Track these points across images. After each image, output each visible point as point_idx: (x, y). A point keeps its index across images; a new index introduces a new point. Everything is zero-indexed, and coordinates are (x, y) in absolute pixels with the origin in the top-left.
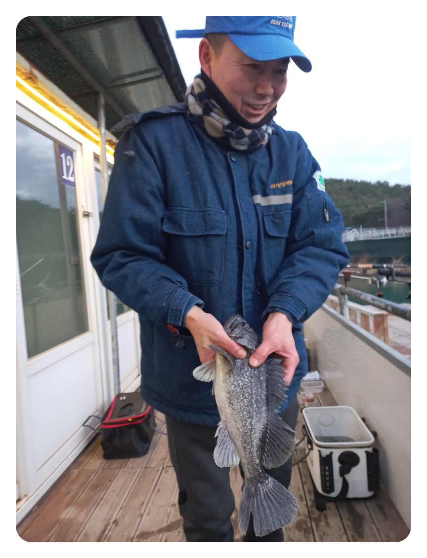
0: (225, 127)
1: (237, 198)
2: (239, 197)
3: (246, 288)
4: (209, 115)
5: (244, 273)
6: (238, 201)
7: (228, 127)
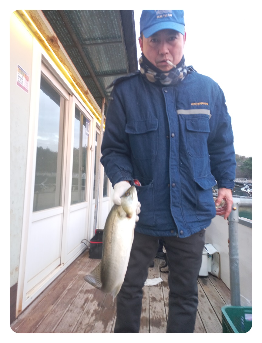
0: (155, 76)
1: (167, 111)
2: (168, 110)
3: (172, 158)
4: (147, 72)
5: (170, 150)
6: (167, 113)
7: (157, 75)
